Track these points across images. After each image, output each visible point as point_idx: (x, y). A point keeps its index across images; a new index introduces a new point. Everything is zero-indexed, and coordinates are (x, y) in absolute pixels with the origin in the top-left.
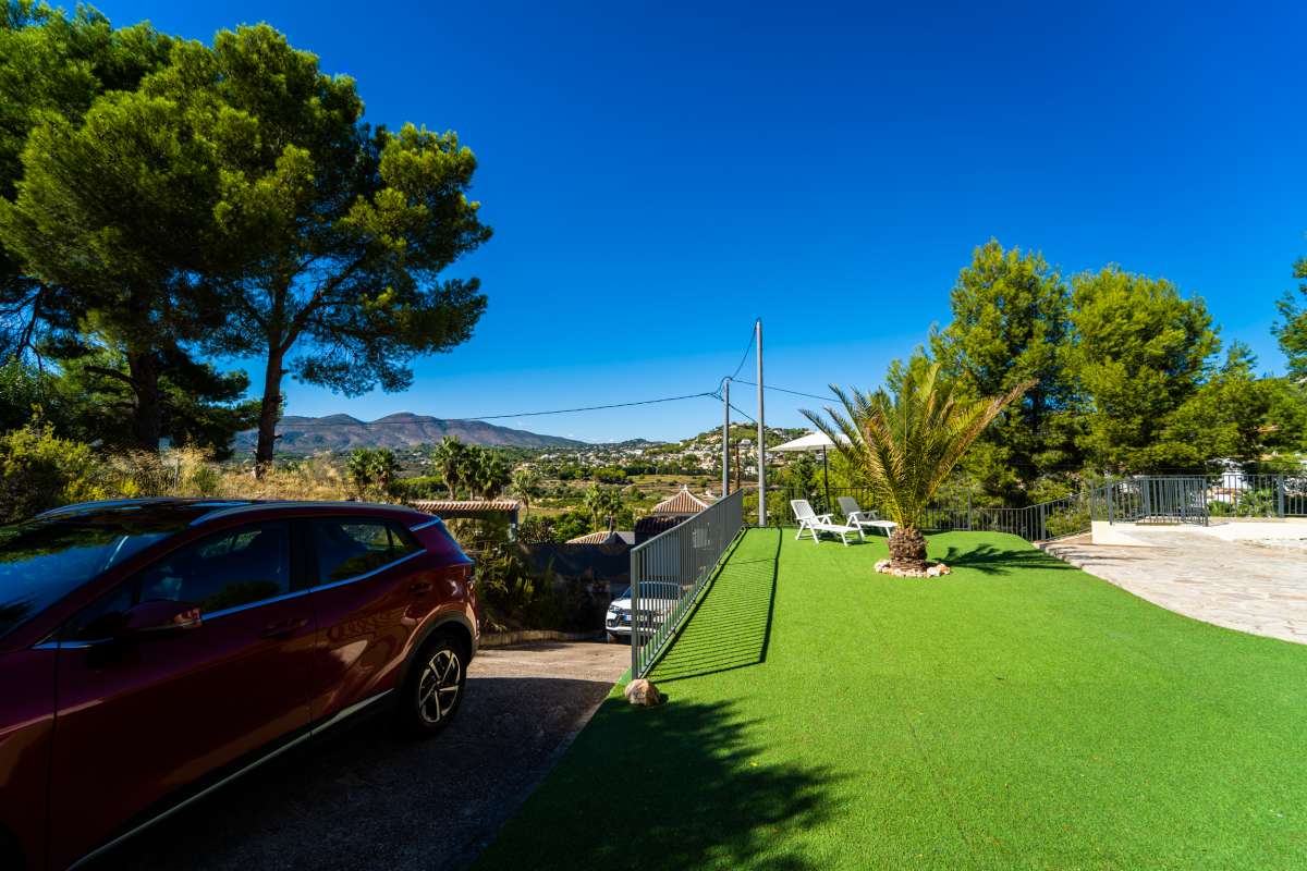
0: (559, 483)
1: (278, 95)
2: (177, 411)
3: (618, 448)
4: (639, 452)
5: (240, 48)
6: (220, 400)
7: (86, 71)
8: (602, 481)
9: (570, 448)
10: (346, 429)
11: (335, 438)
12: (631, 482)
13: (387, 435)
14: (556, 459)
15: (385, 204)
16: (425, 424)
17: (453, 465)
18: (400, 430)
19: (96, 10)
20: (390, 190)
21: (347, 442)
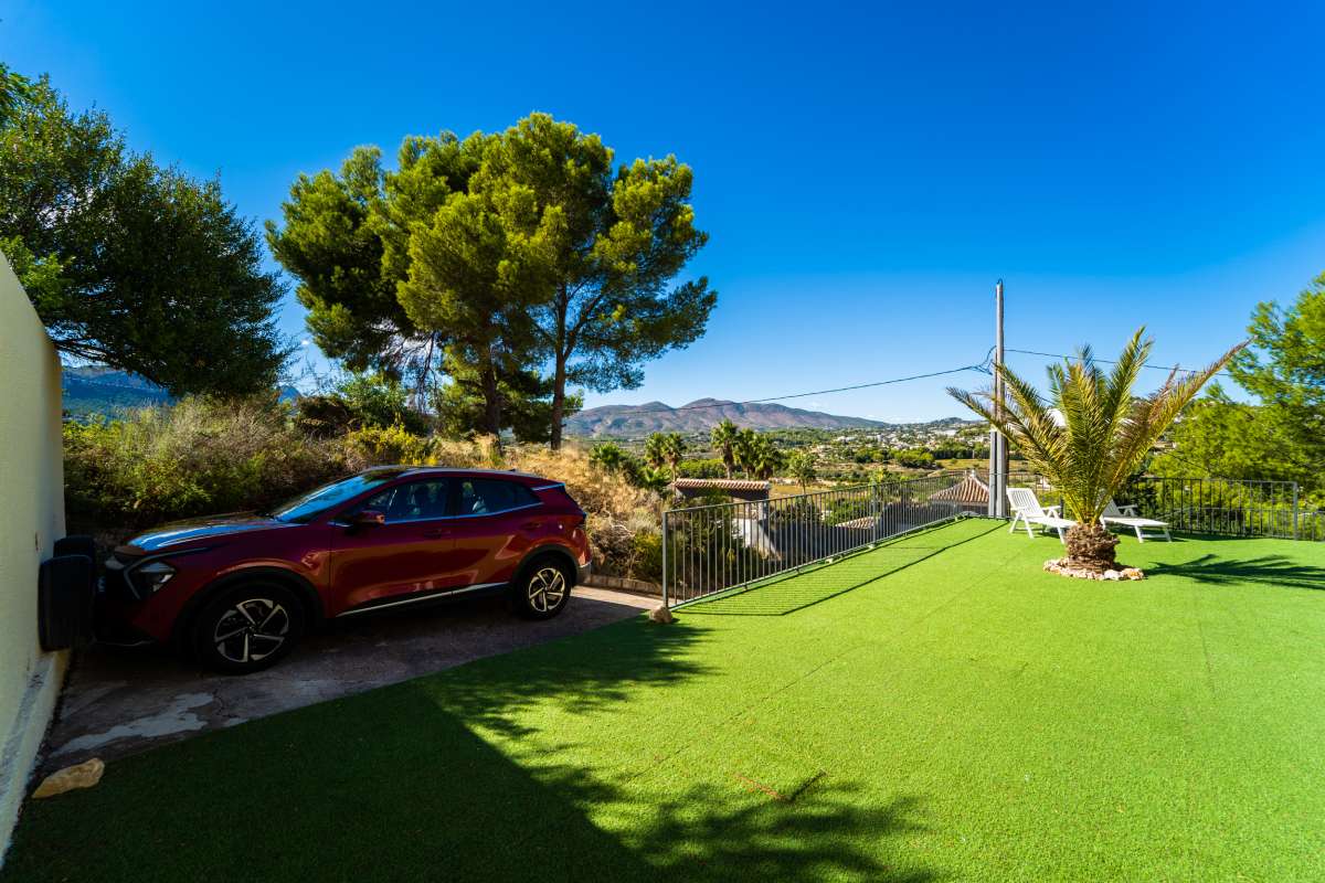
0: (855, 466)
1: (546, 165)
2: (513, 408)
3: (926, 428)
4: (951, 433)
5: (521, 137)
6: (538, 396)
7: (443, 184)
8: (904, 465)
9: (869, 429)
10: (659, 415)
11: (651, 423)
12: (940, 467)
13: (692, 419)
14: (853, 441)
15: (617, 236)
16: (725, 407)
17: (729, 447)
18: (703, 414)
19: (450, 132)
20: (621, 223)
21: (660, 426)
